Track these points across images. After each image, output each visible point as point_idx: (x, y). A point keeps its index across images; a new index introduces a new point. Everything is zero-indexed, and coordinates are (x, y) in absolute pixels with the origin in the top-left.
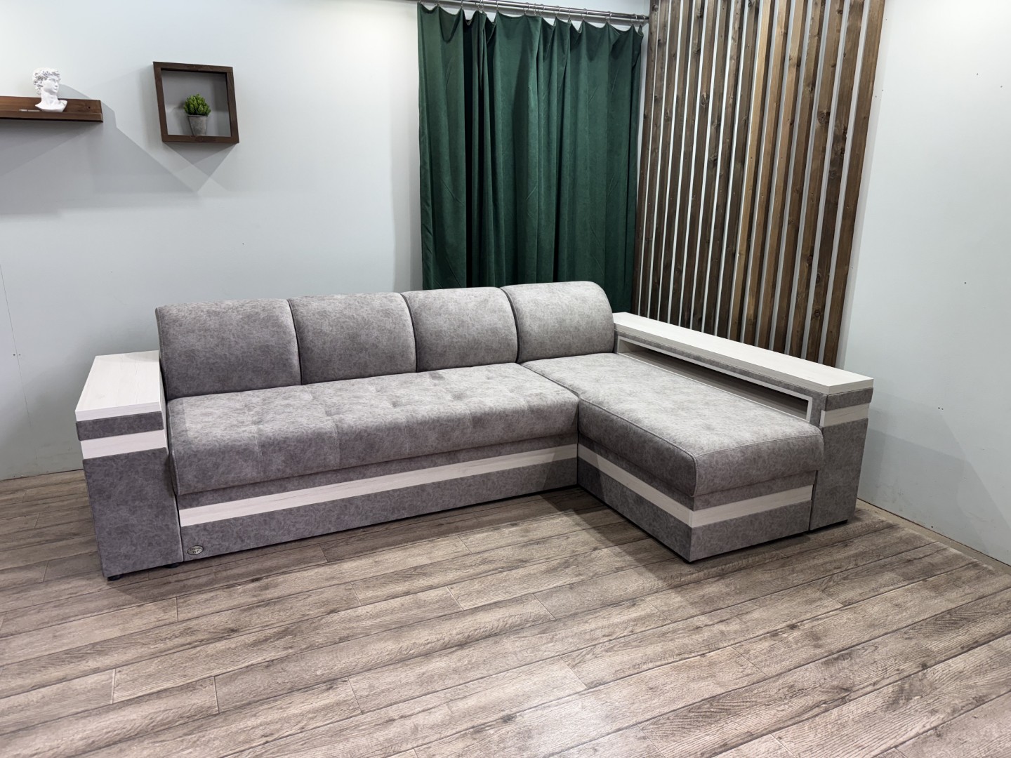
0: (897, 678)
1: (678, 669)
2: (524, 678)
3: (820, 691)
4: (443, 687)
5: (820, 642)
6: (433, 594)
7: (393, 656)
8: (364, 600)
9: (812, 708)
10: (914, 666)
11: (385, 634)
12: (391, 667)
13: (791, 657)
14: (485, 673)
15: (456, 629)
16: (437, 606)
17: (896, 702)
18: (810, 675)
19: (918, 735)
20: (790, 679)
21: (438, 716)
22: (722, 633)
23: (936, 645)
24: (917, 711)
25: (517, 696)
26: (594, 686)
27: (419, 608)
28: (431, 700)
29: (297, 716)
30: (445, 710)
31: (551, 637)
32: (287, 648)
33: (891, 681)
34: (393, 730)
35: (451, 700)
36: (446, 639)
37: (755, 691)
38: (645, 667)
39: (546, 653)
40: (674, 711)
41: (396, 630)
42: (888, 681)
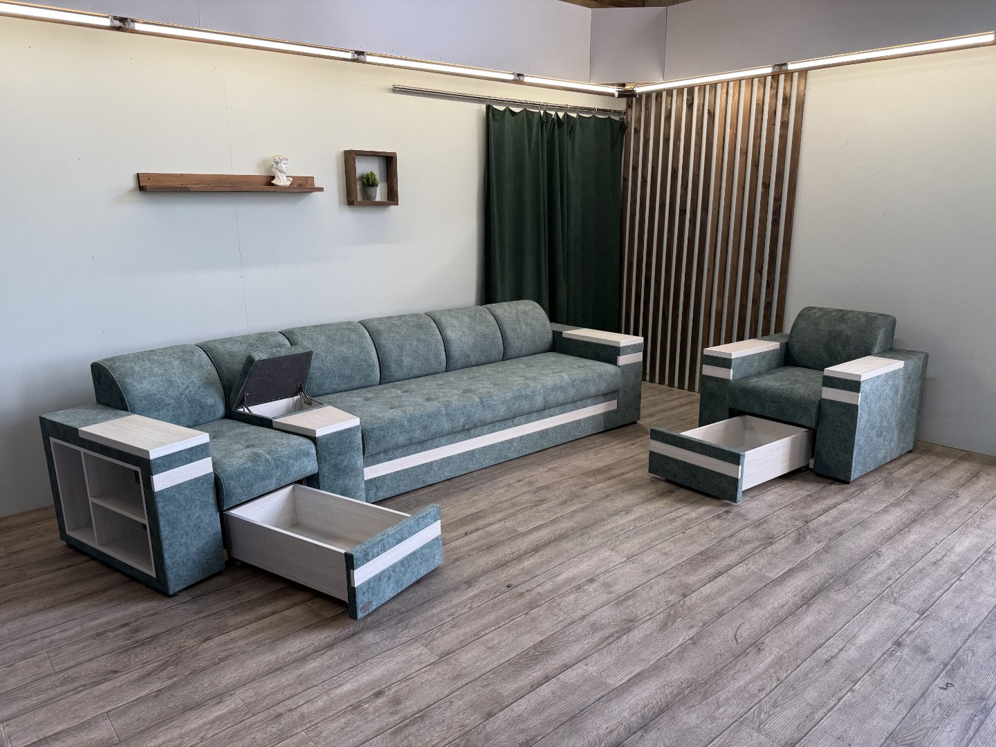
1: (674, 542)
18: (748, 533)
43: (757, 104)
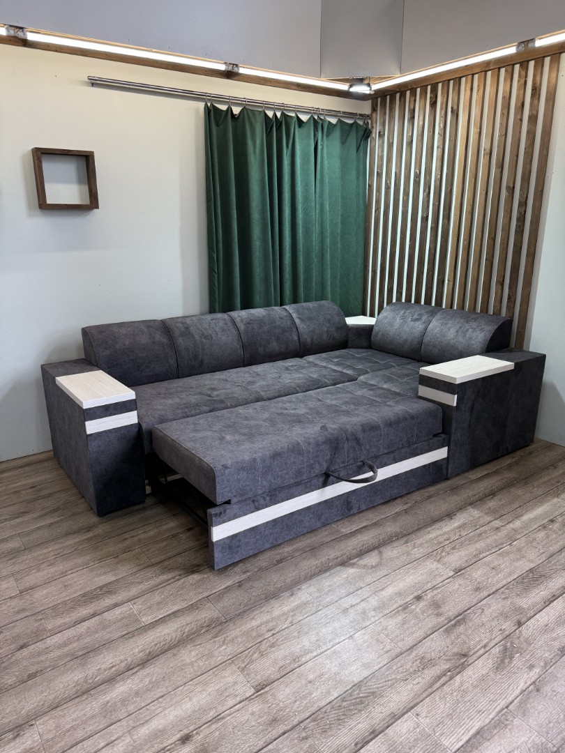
0: (501, 638)
2: (200, 689)
3: (445, 660)
4: (126, 714)
5: (441, 610)
6: (117, 611)
7: (79, 688)
8: (53, 629)
9: (439, 678)
10: (512, 624)
11: (72, 663)
12: (77, 700)
13: (420, 628)
14: (164, 690)
15: (138, 646)
16: (121, 624)
17: (502, 661)
19: (522, 692)
20: (420, 650)
23: (525, 602)
24: (518, 668)
27: (104, 628)
30: (128, 740)
31: (222, 640)
33: (497, 642)
35: (134, 727)
36: (129, 659)
37: (394, 668)
39: (219, 658)
40: (330, 702)
41: (82, 657)
43: (504, 97)
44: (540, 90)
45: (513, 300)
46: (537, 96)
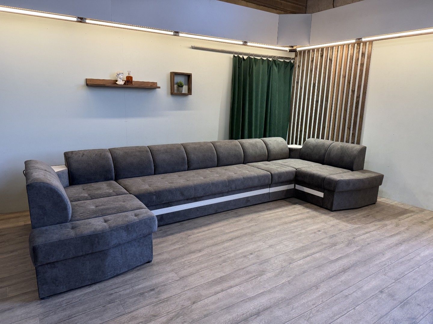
21: (232, 255)
22: (301, 233)
25: (252, 249)
26: (270, 246)
28: (230, 252)
29: (195, 258)
32: (182, 245)
34: (223, 258)
38: (283, 241)
42: (345, 241)
44: (365, 54)
45: (354, 135)
46: (364, 56)
